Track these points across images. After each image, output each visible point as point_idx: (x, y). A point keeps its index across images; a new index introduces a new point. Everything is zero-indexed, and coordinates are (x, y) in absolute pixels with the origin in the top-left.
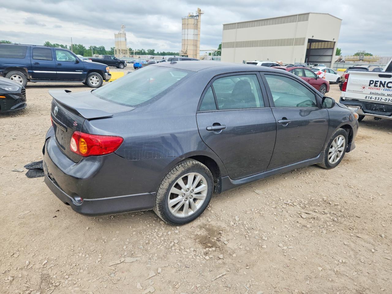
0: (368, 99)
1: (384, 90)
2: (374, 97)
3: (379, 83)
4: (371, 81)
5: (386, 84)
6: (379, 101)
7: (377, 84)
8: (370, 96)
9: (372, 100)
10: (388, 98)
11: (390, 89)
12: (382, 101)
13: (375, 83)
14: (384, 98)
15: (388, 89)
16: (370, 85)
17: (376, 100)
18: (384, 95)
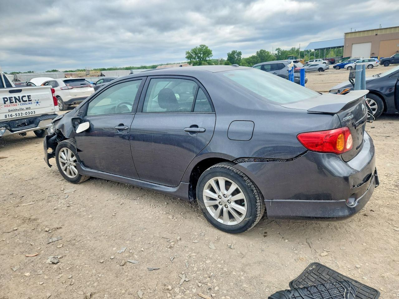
0: (9, 118)
1: (21, 104)
2: (14, 113)
3: (13, 99)
4: (4, 98)
5: (21, 98)
6: (20, 116)
7: (12, 100)
8: (10, 114)
9: (13, 117)
10: (27, 111)
11: (26, 102)
12: (23, 115)
13: (10, 100)
14: (24, 112)
15: (24, 103)
16: (5, 103)
17: (18, 116)
18: (23, 109)
